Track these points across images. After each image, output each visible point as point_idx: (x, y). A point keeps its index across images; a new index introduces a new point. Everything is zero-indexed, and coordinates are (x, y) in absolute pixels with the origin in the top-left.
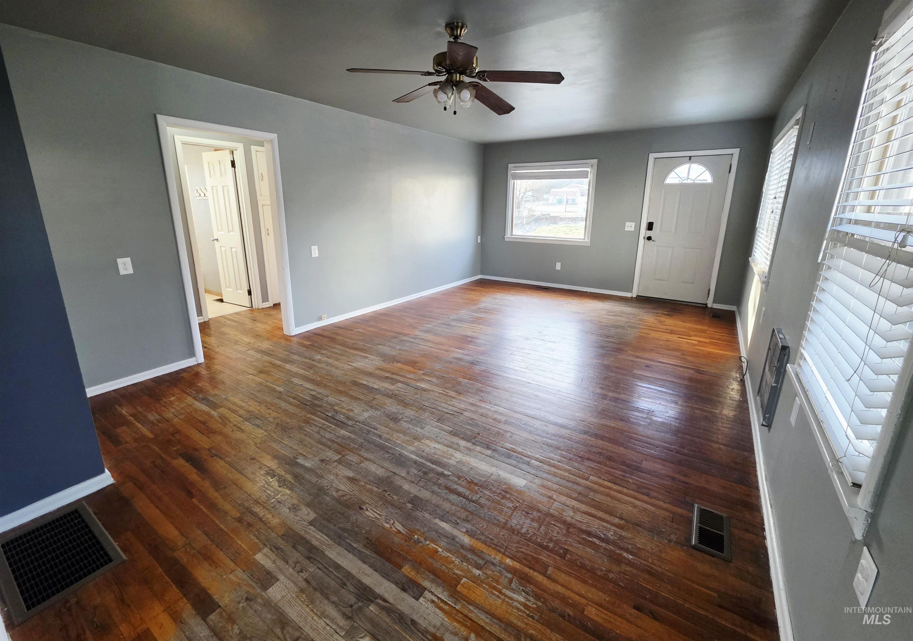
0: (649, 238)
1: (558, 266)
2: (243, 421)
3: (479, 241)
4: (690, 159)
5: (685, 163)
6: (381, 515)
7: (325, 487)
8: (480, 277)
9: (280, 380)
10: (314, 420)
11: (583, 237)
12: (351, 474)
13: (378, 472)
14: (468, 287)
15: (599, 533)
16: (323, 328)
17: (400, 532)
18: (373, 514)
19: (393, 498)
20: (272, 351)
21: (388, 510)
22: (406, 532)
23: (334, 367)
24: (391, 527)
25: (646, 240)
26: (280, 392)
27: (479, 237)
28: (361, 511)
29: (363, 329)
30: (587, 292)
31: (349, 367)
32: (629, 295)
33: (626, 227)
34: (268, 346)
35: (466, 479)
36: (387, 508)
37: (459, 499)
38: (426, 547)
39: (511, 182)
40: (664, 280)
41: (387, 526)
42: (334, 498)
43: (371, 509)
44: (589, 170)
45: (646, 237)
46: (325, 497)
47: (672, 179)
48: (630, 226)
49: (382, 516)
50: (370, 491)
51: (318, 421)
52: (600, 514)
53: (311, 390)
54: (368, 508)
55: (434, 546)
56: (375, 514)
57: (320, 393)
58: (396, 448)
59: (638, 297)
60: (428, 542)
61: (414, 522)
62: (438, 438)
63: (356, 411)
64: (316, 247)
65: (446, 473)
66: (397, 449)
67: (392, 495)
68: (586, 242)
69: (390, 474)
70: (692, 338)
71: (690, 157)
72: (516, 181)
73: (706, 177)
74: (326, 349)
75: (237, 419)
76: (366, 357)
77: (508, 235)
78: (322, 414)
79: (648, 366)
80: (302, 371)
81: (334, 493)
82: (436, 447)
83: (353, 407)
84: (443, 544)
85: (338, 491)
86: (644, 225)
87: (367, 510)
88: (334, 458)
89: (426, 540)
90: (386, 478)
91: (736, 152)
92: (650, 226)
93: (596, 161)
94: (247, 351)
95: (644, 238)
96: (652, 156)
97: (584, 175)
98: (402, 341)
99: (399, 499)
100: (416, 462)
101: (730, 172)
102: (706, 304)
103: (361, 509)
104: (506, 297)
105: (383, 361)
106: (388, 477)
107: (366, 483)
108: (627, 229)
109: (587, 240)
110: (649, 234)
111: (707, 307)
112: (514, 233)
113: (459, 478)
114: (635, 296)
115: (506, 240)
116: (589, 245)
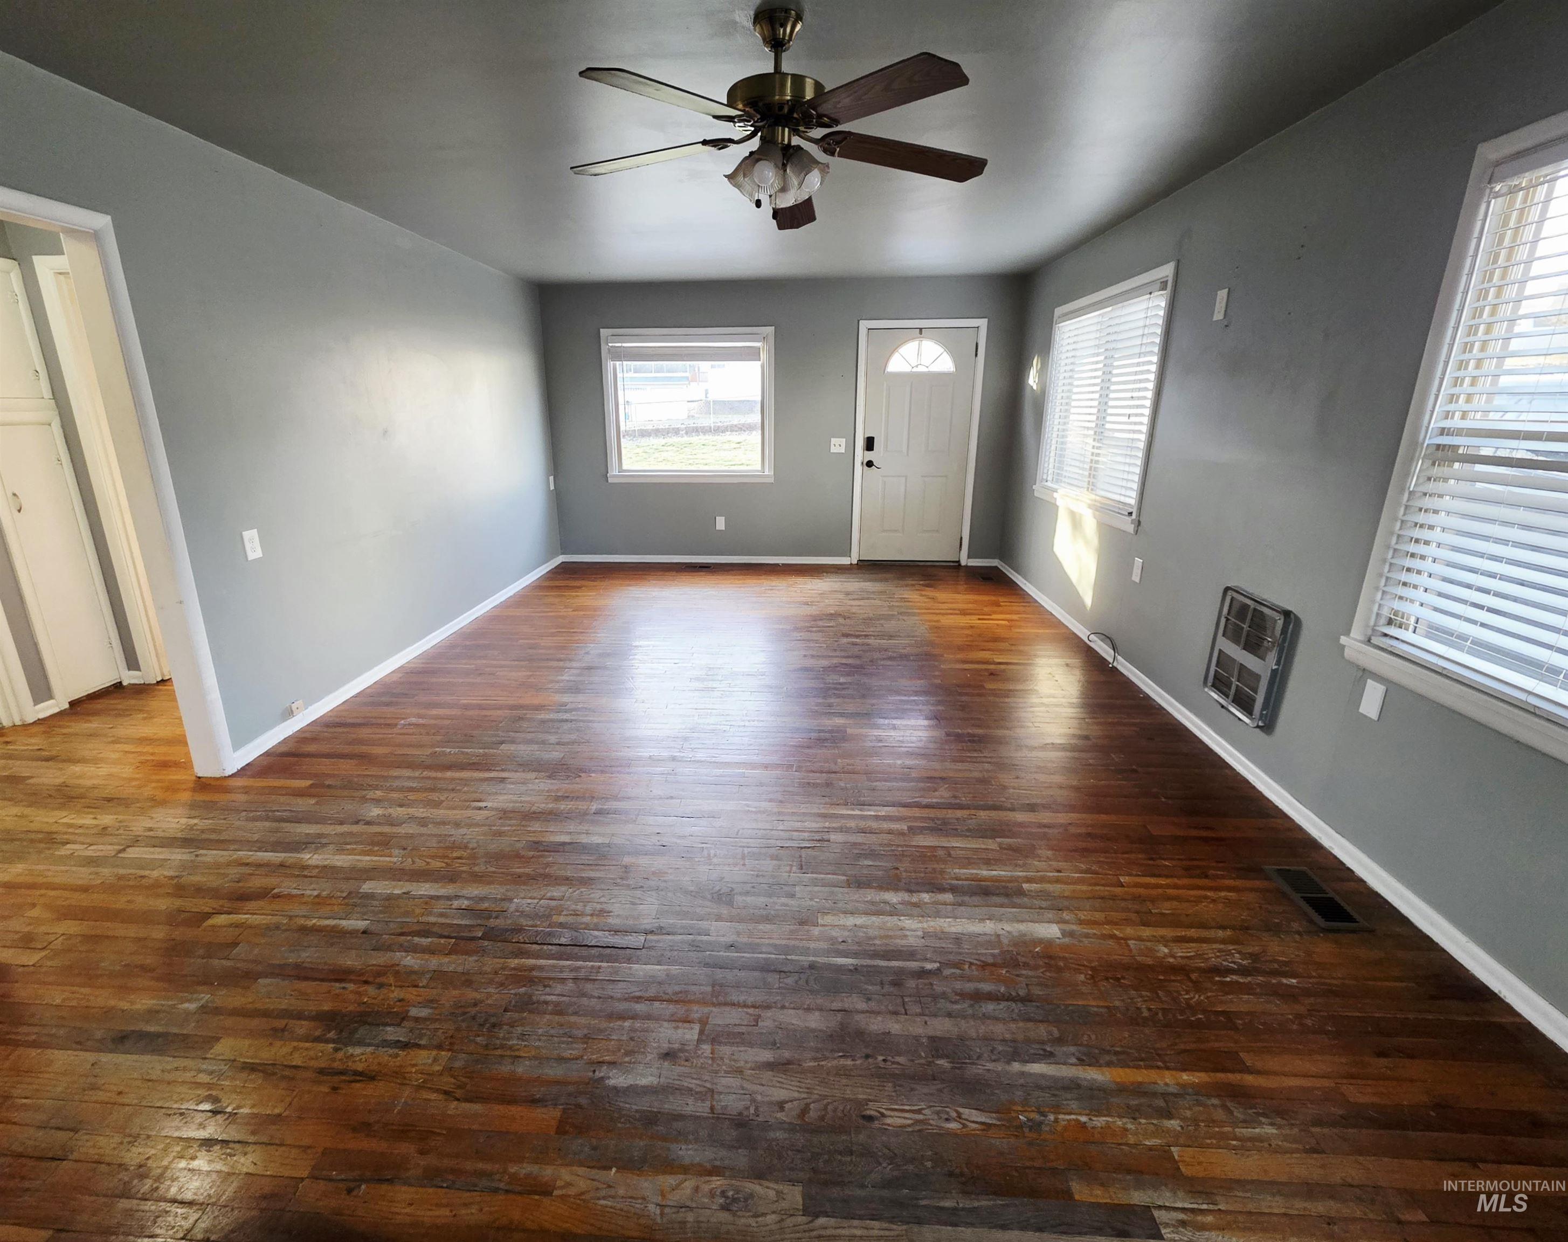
0: (870, 464)
1: (721, 524)
2: (336, 1050)
3: (552, 488)
4: (921, 333)
5: (913, 339)
6: (919, 1112)
7: (745, 1113)
8: (561, 559)
9: (334, 901)
10: (541, 968)
11: (759, 467)
12: (767, 1056)
13: (813, 1025)
14: (547, 584)
15: (1225, 963)
16: (302, 738)
17: (988, 1126)
18: (905, 1118)
19: (898, 1063)
20: (213, 831)
21: (916, 1092)
22: (998, 1119)
23: (449, 823)
24: (964, 1126)
25: (866, 467)
26: (364, 932)
27: (551, 478)
28: (876, 1124)
29: (419, 716)
30: (778, 565)
31: (485, 813)
32: (845, 561)
33: (832, 446)
34: (184, 821)
35: (971, 964)
36: (912, 1090)
37: (1001, 1007)
38: (1059, 1129)
39: (610, 365)
40: (896, 531)
41: (953, 1126)
42: (792, 1128)
43: (887, 1109)
44: (760, 345)
45: (865, 463)
46: (771, 1135)
47: (897, 364)
48: (838, 445)
49: (923, 1112)
50: (845, 1073)
51: (554, 966)
52: (1192, 933)
53: (449, 898)
54: (883, 1111)
55: (1068, 1117)
56: (907, 1115)
57: (482, 899)
58: (789, 957)
59: (859, 564)
60: (1052, 1117)
61: (988, 1091)
62: (840, 905)
63: (616, 908)
64: (254, 532)
65: (929, 966)
66: (793, 957)
67: (889, 1058)
68: (768, 476)
69: (839, 1019)
70: (994, 617)
71: (921, 329)
72: (618, 363)
73: (946, 364)
74: (376, 788)
75: (312, 1053)
76: (503, 780)
77: (613, 471)
78: (545, 947)
79: (992, 674)
80: (368, 858)
81: (779, 1115)
82: (858, 923)
83: (601, 903)
84: (1074, 1105)
85: (781, 1105)
86: (860, 443)
87: (883, 1115)
88: (688, 1037)
89: (1043, 1114)
90: (842, 1030)
91: (983, 323)
92: (870, 444)
93: (771, 329)
94: (120, 851)
95: (862, 464)
96: (864, 325)
97: (752, 355)
98: (543, 722)
99: (913, 1061)
100: (856, 969)
101: (976, 355)
102: (959, 562)
103: (870, 1119)
104: (654, 594)
105: (550, 777)
106: (843, 1026)
107: (815, 1059)
108: (834, 450)
109: (768, 471)
110: (870, 456)
111: (960, 565)
112: (625, 467)
113: (957, 965)
114: (855, 562)
115: (610, 480)
116: (772, 480)
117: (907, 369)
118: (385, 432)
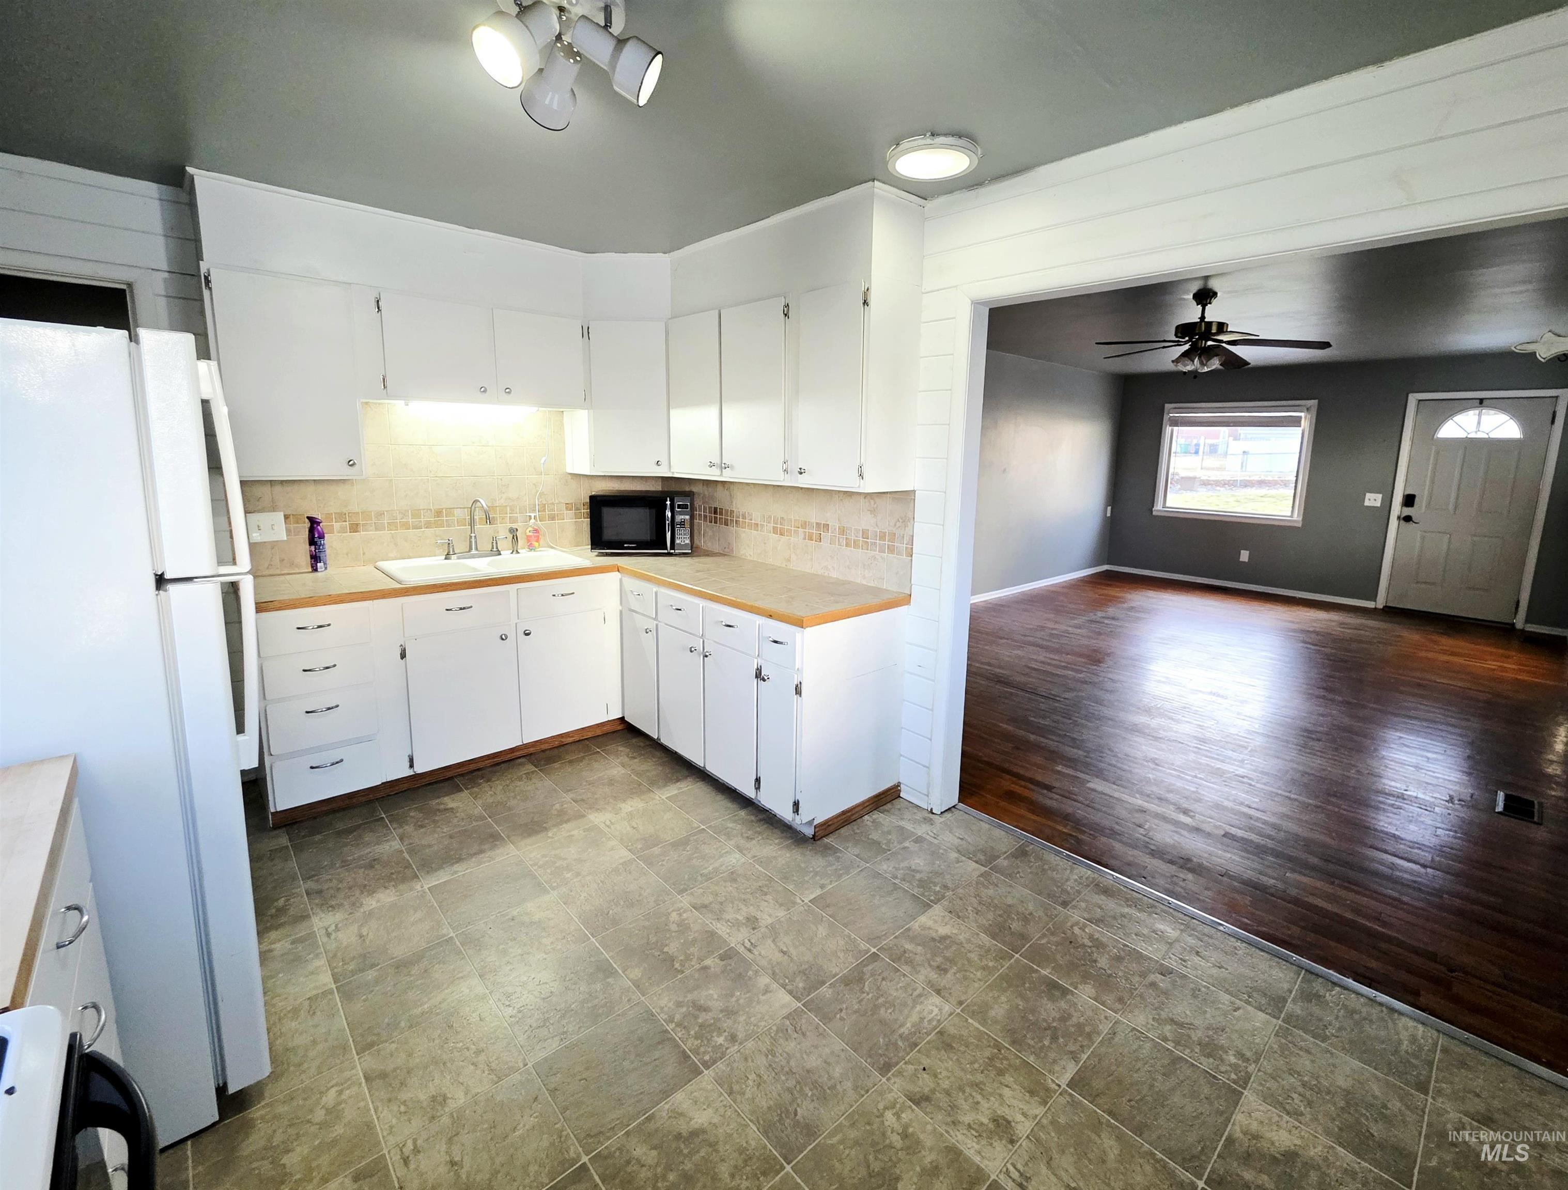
0: (1408, 519)
1: (1244, 556)
3: (1109, 515)
4: (1481, 403)
5: (1472, 408)
8: (1107, 567)
11: (1289, 514)
14: (1092, 580)
25: (1402, 521)
27: (1109, 508)
32: (1370, 605)
33: (1366, 500)
39: (1168, 430)
40: (1434, 584)
44: (1302, 414)
45: (1402, 517)
47: (1450, 430)
48: (1372, 499)
59: (1386, 609)
68: (1295, 521)
71: (1482, 400)
72: (1175, 428)
73: (1512, 431)
77: (1158, 507)
86: (1398, 499)
91: (1563, 393)
92: (1409, 500)
93: (1314, 402)
95: (1399, 518)
96: (1413, 398)
97: (1296, 422)
101: (1553, 423)
102: (1513, 624)
108: (1367, 503)
109: (1299, 517)
110: (1407, 511)
111: (1514, 628)
112: (1167, 505)
114: (1381, 607)
115: (1154, 513)
116: (1300, 525)
117: (1462, 435)
118: (1005, 470)
